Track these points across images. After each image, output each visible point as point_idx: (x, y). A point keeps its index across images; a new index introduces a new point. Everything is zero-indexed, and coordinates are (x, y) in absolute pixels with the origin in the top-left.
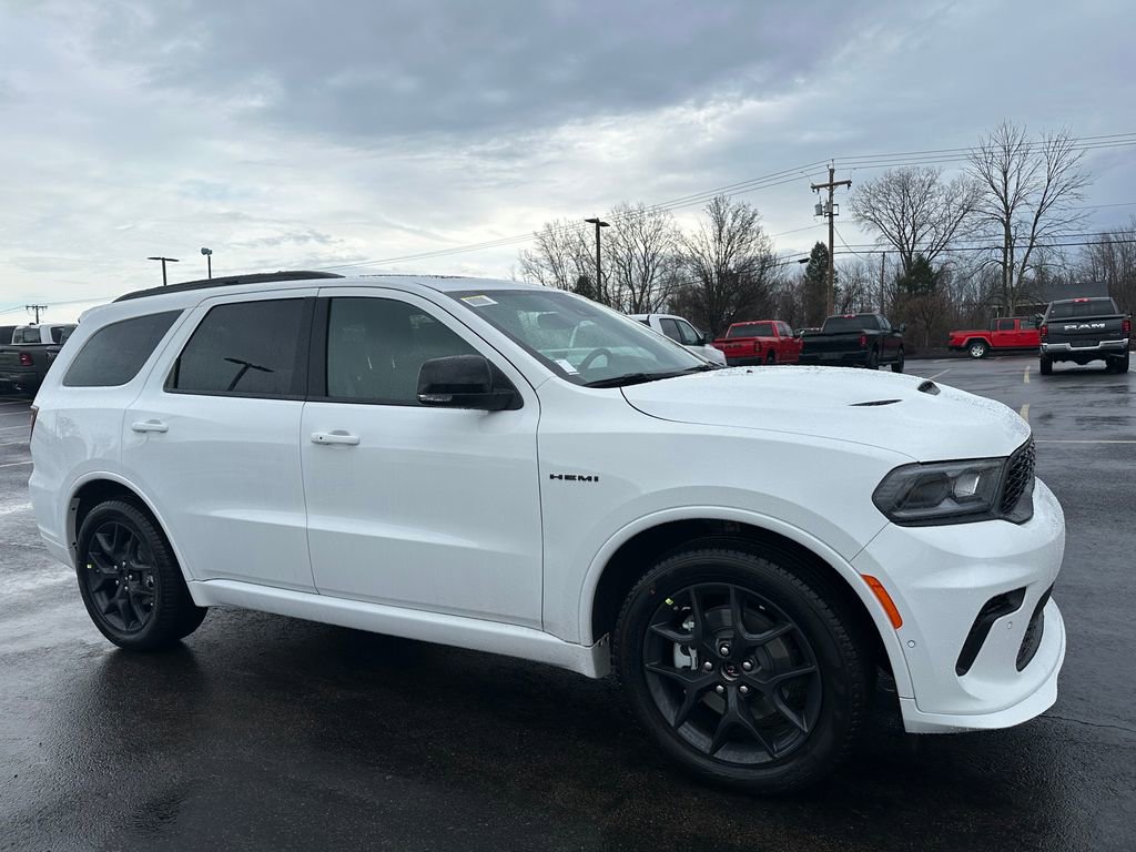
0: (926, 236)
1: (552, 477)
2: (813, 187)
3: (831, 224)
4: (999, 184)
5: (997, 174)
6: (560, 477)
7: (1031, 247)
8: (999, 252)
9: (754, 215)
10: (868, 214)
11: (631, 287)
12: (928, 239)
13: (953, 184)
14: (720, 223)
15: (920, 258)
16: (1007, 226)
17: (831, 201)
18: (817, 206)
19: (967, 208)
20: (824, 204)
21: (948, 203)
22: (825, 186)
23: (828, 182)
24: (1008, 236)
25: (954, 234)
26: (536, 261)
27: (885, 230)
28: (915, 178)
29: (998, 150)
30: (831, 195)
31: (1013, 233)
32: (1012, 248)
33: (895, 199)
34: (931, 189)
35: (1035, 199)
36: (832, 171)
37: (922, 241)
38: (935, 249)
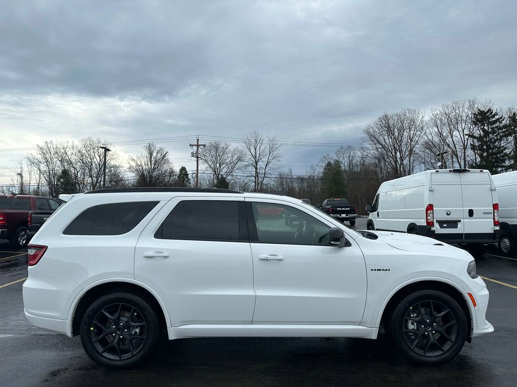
0: (225, 169)
1: (372, 270)
2: (190, 145)
3: (197, 161)
4: (253, 153)
5: (253, 149)
6: (375, 270)
7: (264, 177)
8: (254, 178)
9: (166, 153)
10: (203, 157)
11: (91, 176)
12: (225, 170)
13: (234, 150)
14: (151, 154)
15: (222, 178)
16: (256, 169)
17: (198, 152)
18: (192, 153)
19: (239, 159)
20: (194, 153)
21: (232, 156)
22: (195, 145)
23: (196, 144)
24: (256, 172)
25: (234, 169)
26: (37, 160)
27: (209, 164)
28: (221, 146)
29: (253, 141)
30: (198, 149)
31: (258, 171)
32: (258, 177)
33: (213, 153)
34: (227, 150)
35: (265, 159)
36: (198, 140)
37: (223, 171)
38: (228, 174)
